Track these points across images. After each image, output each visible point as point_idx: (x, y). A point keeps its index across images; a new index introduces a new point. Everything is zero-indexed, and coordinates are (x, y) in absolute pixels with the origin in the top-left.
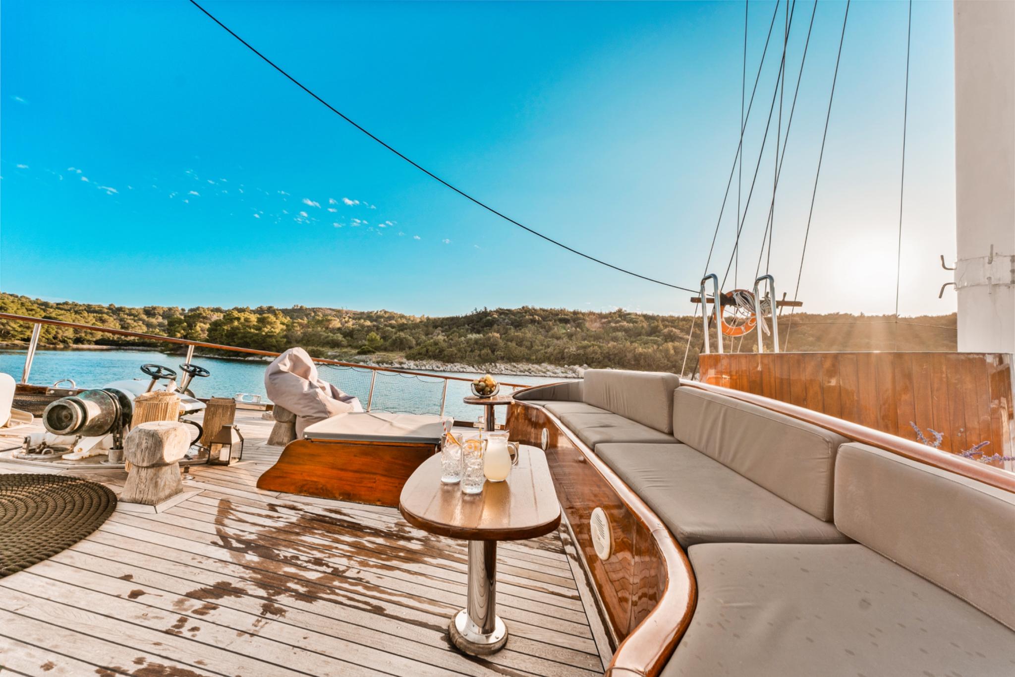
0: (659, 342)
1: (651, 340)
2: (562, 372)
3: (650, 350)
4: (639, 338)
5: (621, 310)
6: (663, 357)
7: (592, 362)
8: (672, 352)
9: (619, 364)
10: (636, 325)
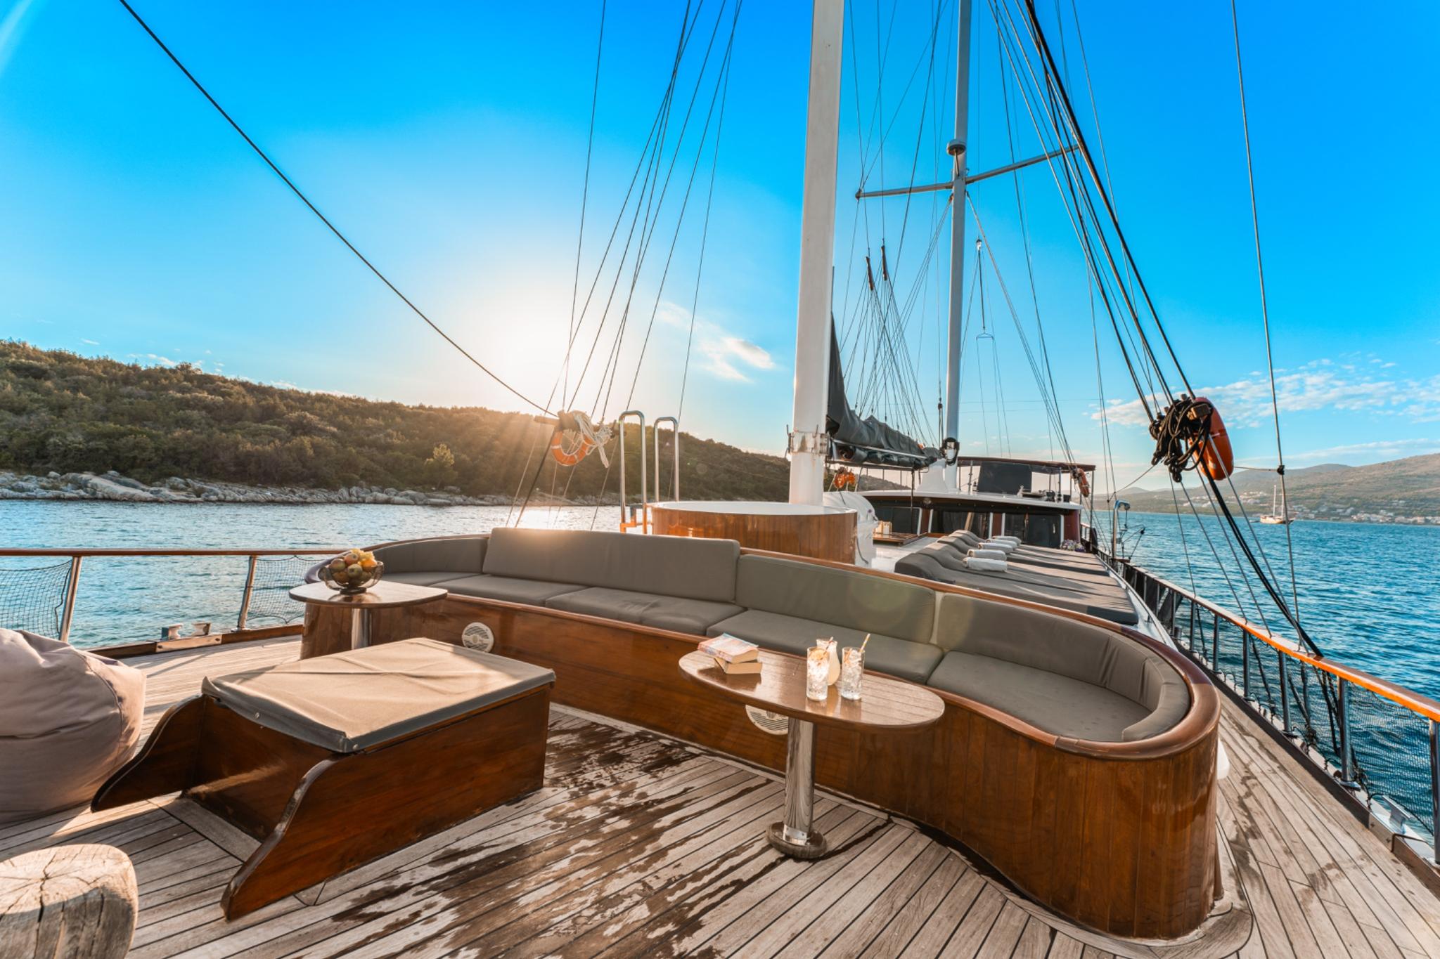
0: (282, 435)
1: (267, 430)
2: (44, 488)
3: (268, 448)
4: (239, 423)
5: (188, 367)
6: (294, 461)
7: (132, 467)
8: (310, 452)
9: (199, 470)
10: (229, 399)
